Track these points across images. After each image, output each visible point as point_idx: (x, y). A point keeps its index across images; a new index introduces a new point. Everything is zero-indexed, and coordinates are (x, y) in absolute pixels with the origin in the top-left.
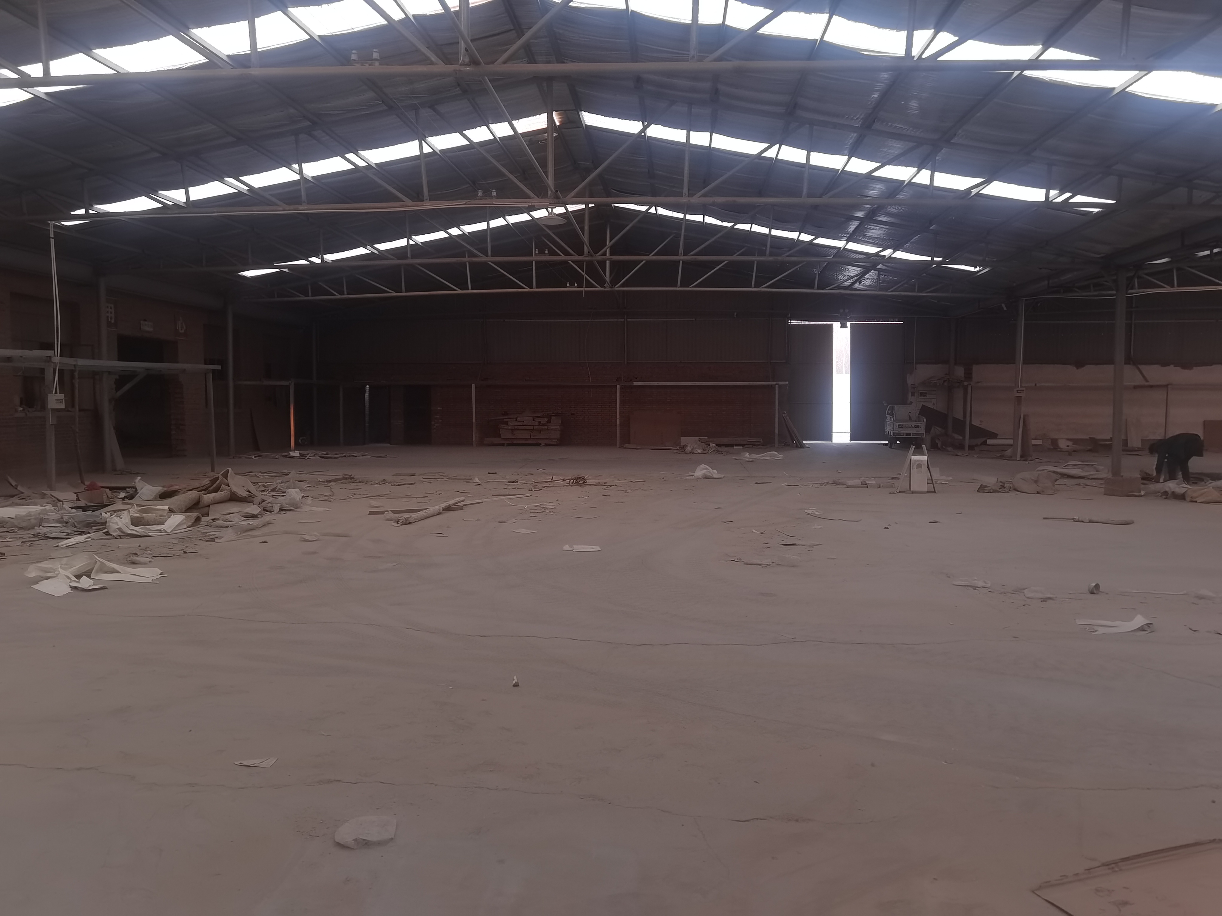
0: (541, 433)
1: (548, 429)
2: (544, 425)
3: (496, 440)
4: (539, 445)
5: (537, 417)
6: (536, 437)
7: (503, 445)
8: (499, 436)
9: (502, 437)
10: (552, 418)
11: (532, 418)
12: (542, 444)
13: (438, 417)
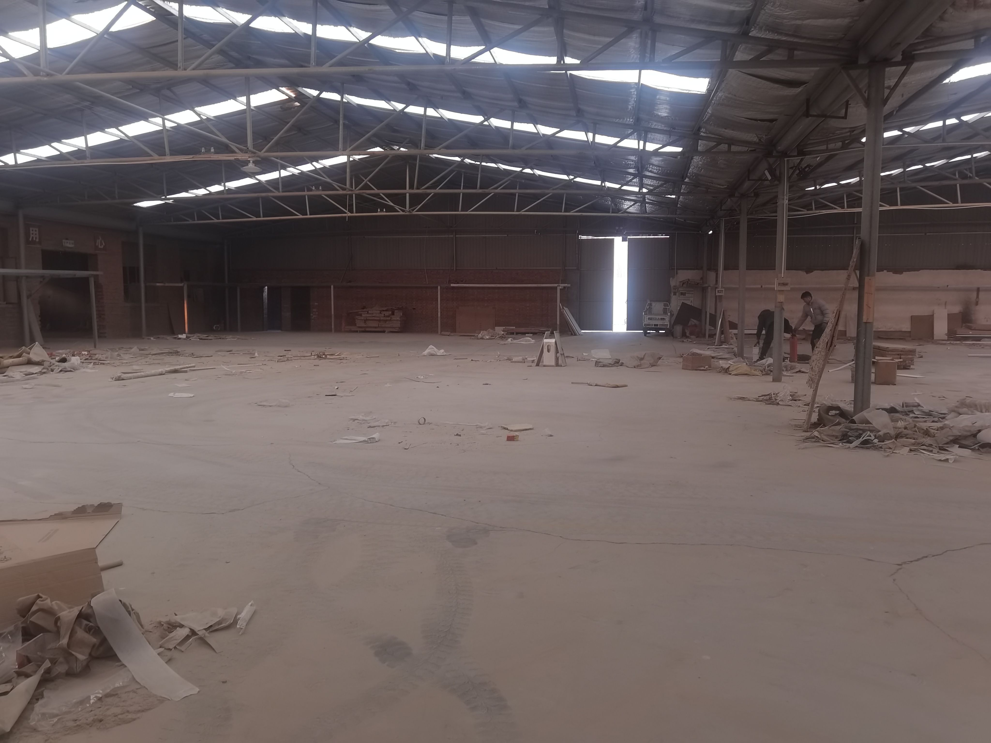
0: (386, 323)
1: (391, 320)
2: (388, 316)
3: (353, 328)
4: (384, 332)
5: (383, 310)
6: (383, 326)
7: (357, 332)
8: (355, 325)
9: (357, 325)
10: (395, 311)
11: (379, 311)
12: (386, 331)
13: (316, 310)
